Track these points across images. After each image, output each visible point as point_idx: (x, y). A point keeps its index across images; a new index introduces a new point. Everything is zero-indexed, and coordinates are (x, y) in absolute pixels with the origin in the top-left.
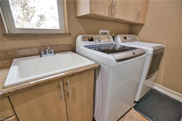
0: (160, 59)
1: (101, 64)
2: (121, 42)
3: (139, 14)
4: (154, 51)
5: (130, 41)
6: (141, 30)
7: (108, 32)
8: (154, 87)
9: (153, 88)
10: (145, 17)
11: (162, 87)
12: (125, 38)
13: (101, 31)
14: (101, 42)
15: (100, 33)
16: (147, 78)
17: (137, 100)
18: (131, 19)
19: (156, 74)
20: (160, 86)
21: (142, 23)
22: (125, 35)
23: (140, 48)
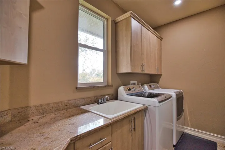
0: (183, 104)
1: (148, 106)
2: (148, 90)
3: (158, 68)
4: (177, 95)
5: (154, 88)
6: (161, 79)
7: (136, 82)
8: (185, 130)
9: (185, 132)
10: (161, 70)
11: (191, 129)
12: (150, 86)
13: (132, 82)
14: (136, 90)
15: (131, 84)
16: (178, 119)
17: (175, 144)
18: (153, 72)
19: (183, 116)
20: (190, 128)
21: (161, 74)
22: (150, 84)
23: (167, 94)
